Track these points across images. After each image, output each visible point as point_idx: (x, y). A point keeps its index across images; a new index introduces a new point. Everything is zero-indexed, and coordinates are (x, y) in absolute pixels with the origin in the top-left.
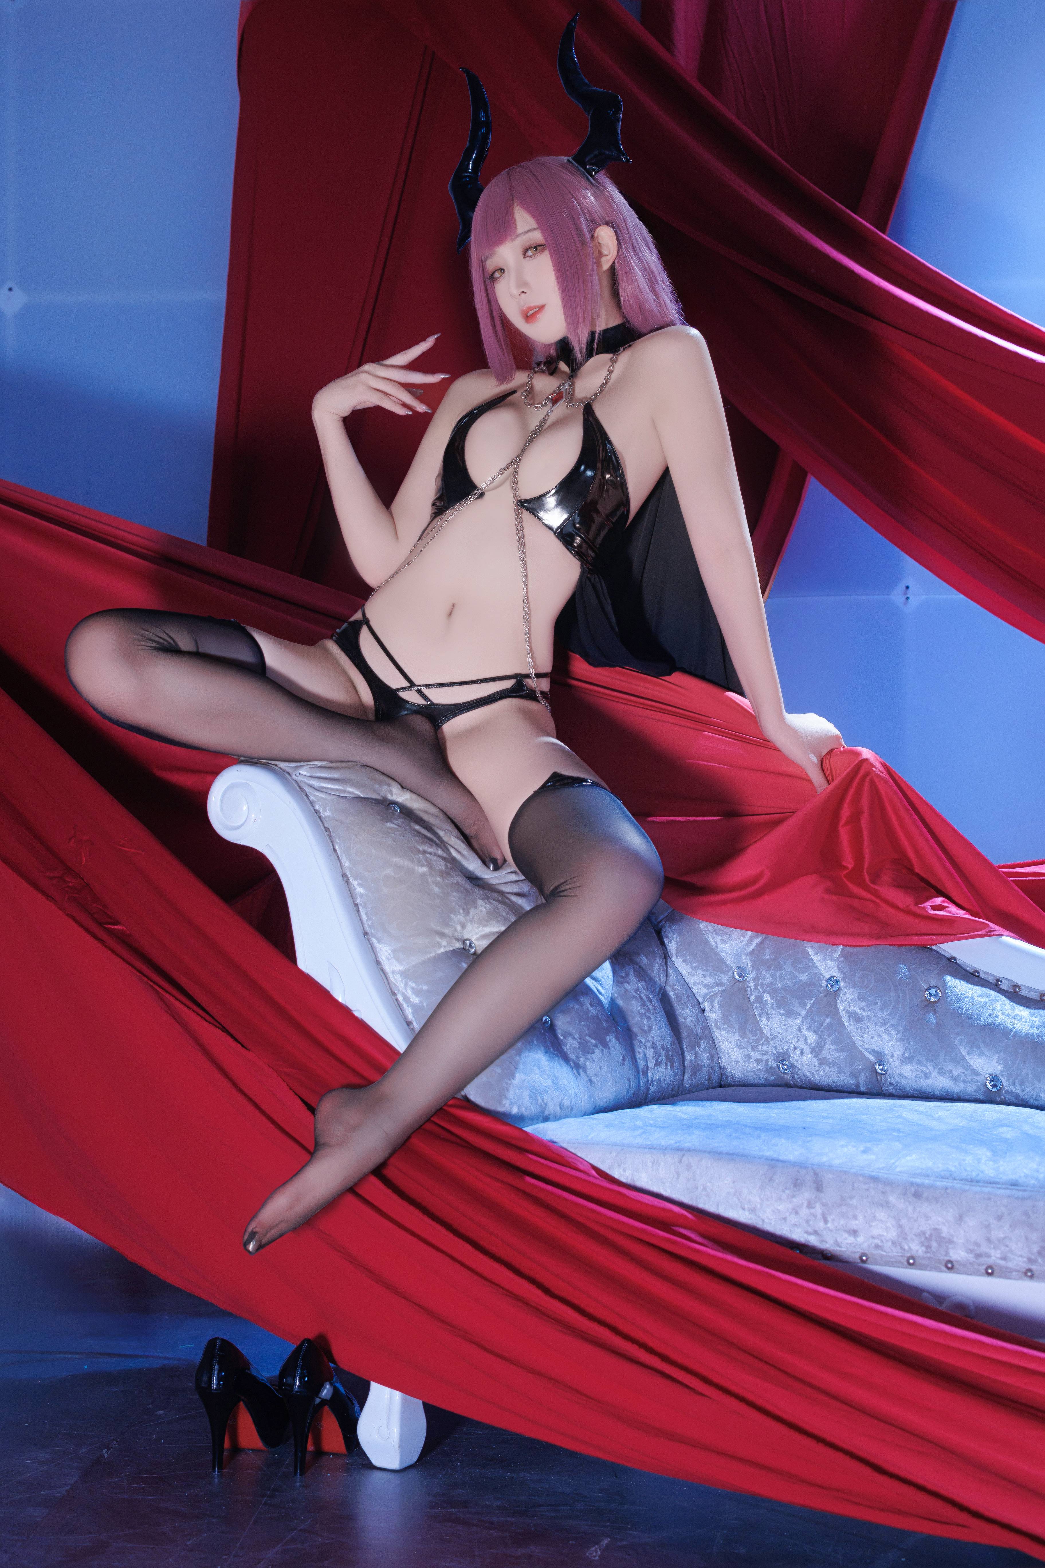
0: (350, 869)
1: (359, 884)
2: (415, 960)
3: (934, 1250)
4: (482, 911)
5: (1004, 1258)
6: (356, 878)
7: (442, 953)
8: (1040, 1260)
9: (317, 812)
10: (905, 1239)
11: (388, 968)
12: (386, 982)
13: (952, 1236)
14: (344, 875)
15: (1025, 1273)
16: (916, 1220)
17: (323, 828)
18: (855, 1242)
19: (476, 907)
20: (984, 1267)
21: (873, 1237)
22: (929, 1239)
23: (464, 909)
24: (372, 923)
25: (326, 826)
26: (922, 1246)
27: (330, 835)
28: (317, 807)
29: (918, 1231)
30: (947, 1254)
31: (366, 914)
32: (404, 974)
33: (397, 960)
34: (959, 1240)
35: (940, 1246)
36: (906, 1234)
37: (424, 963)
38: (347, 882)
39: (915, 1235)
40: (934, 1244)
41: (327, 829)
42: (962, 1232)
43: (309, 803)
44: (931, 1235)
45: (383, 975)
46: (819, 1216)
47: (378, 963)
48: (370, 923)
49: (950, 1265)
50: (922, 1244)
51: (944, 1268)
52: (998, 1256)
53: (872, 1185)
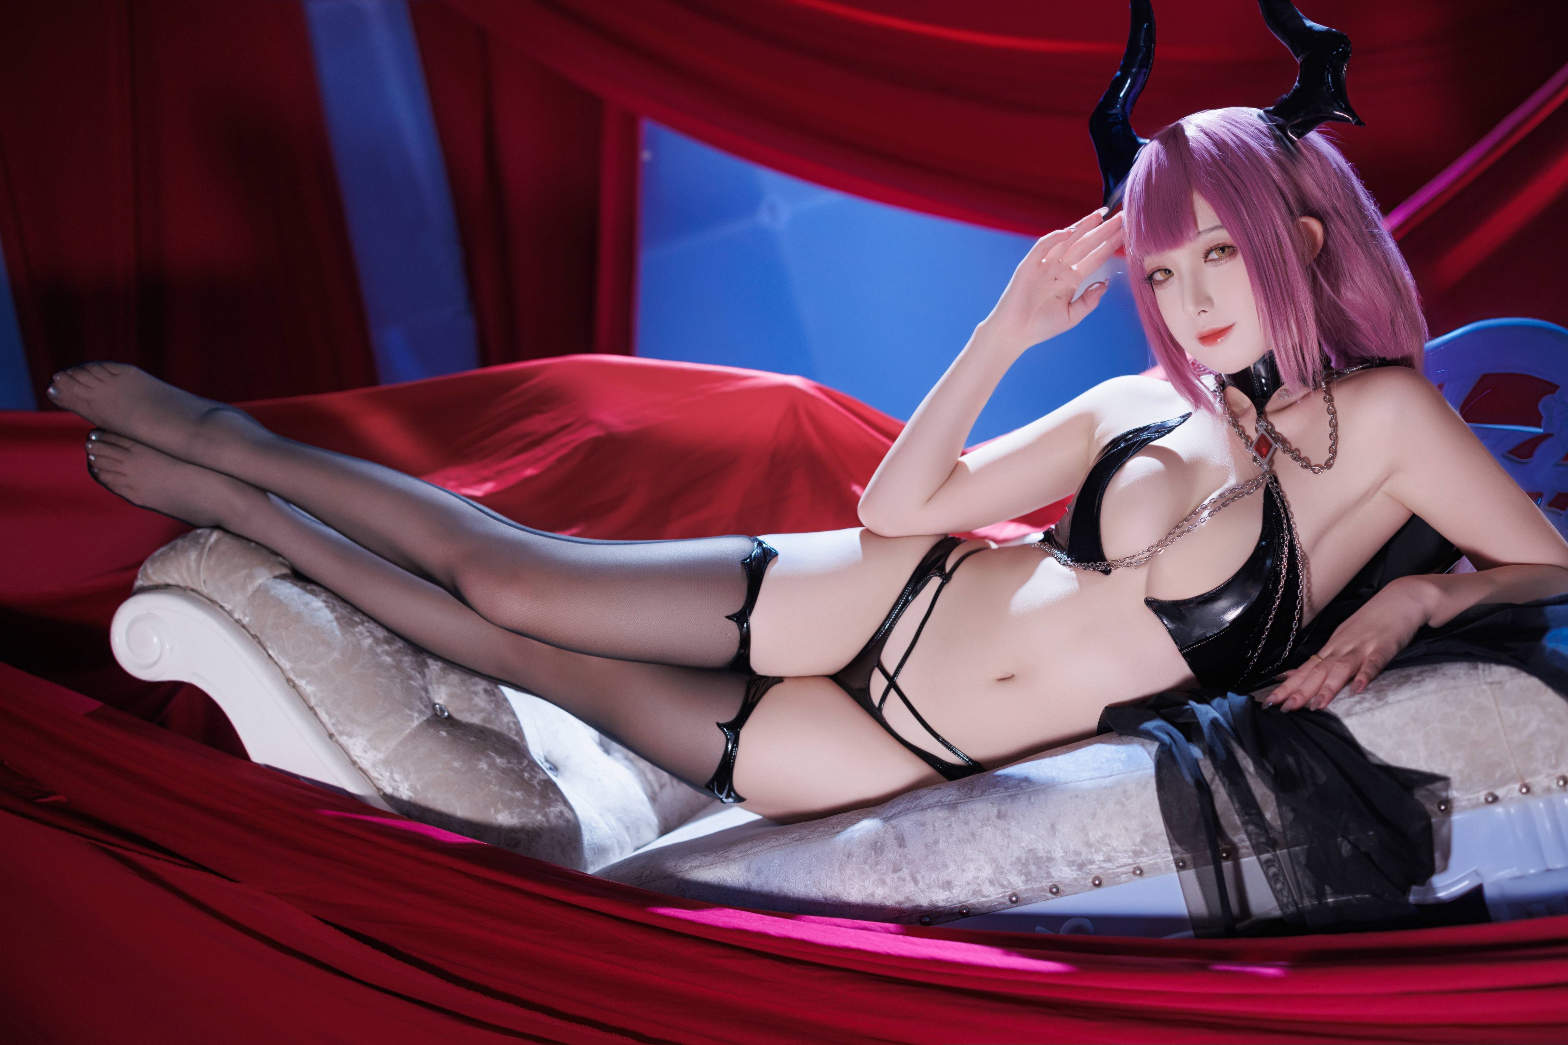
0: (293, 669)
1: (308, 683)
2: (393, 743)
3: (1034, 875)
4: (434, 670)
5: (1109, 860)
6: (301, 676)
7: (417, 726)
8: (1145, 850)
9: (238, 621)
10: (1001, 873)
11: (365, 764)
12: (368, 780)
13: (1049, 852)
14: (289, 680)
15: (1134, 873)
16: (1008, 847)
17: (250, 637)
18: (951, 896)
19: (428, 667)
20: (1090, 880)
21: (968, 883)
22: (1026, 865)
23: (419, 673)
24: (337, 720)
25: (253, 633)
26: (1021, 875)
27: (260, 643)
28: (237, 616)
29: (1013, 859)
30: (1049, 875)
31: (328, 713)
32: (387, 763)
33: (375, 748)
34: (1058, 854)
35: (1039, 868)
36: (1002, 867)
37: (403, 743)
38: (294, 686)
39: (1011, 865)
40: (1033, 868)
41: (255, 637)
42: (1058, 843)
43: (226, 614)
44: (1027, 858)
45: (363, 774)
46: (908, 878)
47: (354, 763)
48: (334, 721)
49: (1054, 890)
50: (1020, 873)
51: (1049, 895)
52: (1101, 858)
53: (953, 819)
